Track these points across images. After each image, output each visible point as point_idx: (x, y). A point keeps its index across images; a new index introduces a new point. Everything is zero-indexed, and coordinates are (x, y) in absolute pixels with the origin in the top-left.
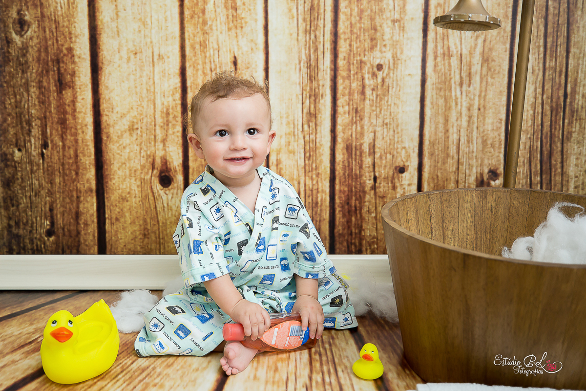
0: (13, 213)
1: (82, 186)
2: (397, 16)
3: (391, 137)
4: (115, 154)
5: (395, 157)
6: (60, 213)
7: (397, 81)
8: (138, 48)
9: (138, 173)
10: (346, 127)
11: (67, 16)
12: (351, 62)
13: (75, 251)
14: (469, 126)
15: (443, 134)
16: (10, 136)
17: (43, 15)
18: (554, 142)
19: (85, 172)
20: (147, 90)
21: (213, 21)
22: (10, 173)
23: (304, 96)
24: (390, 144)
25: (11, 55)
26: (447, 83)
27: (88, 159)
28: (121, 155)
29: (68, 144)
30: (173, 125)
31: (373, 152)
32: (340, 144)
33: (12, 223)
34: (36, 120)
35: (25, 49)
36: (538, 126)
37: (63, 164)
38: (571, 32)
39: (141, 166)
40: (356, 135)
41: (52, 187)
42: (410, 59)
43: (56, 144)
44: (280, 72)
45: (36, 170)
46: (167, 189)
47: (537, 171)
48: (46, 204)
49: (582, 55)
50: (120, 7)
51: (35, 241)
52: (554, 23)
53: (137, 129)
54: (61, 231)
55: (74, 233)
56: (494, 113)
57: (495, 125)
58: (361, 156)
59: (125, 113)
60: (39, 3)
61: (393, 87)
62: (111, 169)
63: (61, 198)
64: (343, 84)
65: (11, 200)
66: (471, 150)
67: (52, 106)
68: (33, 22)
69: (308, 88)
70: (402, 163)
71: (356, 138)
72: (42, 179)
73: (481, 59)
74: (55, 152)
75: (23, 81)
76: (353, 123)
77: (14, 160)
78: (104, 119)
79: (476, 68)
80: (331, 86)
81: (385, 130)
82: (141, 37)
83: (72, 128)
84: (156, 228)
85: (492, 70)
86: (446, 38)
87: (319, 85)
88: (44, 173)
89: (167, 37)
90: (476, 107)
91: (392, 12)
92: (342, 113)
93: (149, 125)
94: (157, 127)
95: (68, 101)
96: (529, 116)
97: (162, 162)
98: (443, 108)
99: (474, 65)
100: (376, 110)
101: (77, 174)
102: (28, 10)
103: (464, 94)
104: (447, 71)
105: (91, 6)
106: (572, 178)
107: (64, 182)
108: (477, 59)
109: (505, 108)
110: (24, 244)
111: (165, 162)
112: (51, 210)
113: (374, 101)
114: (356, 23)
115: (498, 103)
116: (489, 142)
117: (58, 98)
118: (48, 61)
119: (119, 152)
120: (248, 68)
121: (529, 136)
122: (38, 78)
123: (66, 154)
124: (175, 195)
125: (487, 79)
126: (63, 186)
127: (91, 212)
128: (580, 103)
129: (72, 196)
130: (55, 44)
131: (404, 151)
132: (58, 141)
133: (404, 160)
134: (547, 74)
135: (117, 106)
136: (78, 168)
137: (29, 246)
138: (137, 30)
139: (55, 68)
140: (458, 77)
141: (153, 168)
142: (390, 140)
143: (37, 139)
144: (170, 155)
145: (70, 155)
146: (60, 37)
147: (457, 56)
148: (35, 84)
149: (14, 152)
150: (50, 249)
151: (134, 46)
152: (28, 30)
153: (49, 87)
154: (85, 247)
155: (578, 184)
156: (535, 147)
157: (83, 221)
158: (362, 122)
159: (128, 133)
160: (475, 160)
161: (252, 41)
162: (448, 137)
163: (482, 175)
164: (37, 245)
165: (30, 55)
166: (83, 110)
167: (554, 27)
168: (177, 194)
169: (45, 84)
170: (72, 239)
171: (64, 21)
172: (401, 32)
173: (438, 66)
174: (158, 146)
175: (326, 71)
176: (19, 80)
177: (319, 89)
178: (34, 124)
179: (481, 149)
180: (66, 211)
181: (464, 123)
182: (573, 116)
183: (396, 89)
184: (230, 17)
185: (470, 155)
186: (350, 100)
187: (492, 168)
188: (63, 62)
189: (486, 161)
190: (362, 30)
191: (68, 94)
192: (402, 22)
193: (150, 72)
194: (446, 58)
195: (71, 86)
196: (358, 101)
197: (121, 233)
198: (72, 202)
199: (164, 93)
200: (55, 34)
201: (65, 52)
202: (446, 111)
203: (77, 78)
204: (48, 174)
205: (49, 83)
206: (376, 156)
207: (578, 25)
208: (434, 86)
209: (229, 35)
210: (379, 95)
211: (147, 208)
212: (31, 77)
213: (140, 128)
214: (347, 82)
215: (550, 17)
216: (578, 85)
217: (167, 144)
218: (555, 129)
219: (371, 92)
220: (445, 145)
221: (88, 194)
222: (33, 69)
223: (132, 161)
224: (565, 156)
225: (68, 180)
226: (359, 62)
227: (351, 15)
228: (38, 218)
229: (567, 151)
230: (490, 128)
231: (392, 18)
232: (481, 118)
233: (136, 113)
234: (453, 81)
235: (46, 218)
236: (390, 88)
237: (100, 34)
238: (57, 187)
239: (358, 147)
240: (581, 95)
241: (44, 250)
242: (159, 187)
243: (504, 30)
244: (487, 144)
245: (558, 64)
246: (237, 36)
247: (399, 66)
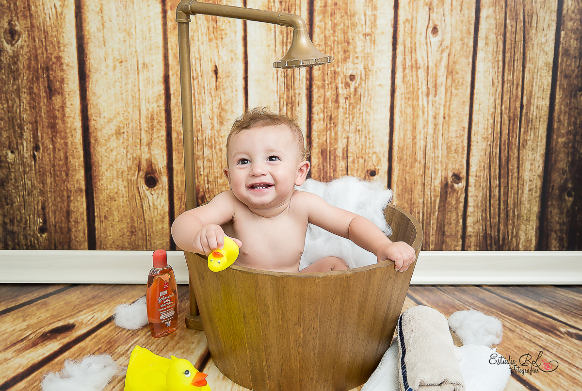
0: (8, 211)
1: (72, 187)
2: (368, 31)
3: (363, 143)
4: (103, 156)
5: (367, 161)
6: (52, 211)
7: (368, 90)
8: (123, 57)
9: (125, 174)
10: (321, 133)
11: (56, 27)
12: (326, 73)
13: (66, 247)
14: (434, 133)
15: (411, 140)
16: (3, 139)
17: (32, 26)
18: (512, 148)
19: (74, 173)
20: (132, 96)
21: (194, 32)
22: (4, 174)
23: (282, 103)
24: (362, 149)
25: (3, 63)
26: (415, 93)
27: (77, 161)
28: (109, 158)
29: (58, 147)
30: (158, 129)
31: (346, 156)
32: (315, 148)
33: (7, 220)
34: (27, 124)
35: (15, 57)
36: (497, 134)
37: (54, 166)
38: (527, 48)
39: (127, 167)
40: (330, 141)
41: (44, 187)
42: (380, 70)
43: (47, 147)
44: (259, 80)
45: (28, 171)
46: (152, 189)
47: (496, 175)
48: (38, 202)
49: (536, 70)
50: (106, 18)
51: (28, 237)
52: (511, 40)
53: (124, 133)
54: (53, 228)
55: (65, 230)
56: (457, 121)
57: (458, 133)
58: (335, 160)
59: (112, 118)
60: (28, 14)
61: (364, 97)
62: (99, 171)
63: (53, 198)
64: (318, 93)
65: (6, 199)
66: (436, 156)
67: (43, 111)
68: (23, 32)
69: (285, 96)
70: (373, 167)
71: (331, 144)
72: (34, 180)
73: (446, 71)
74: (46, 154)
75: (15, 87)
76: (327, 129)
77: (7, 162)
78: (92, 123)
79: (441, 80)
80: (307, 95)
81: (358, 136)
82: (126, 47)
83: (61, 131)
84: (142, 226)
85: (456, 82)
86: (414, 51)
87: (295, 94)
88: (36, 174)
89: (150, 47)
90: (441, 115)
91: (364, 27)
92: (317, 120)
93: (134, 130)
94: (142, 131)
95: (57, 106)
96: (490, 124)
97: (147, 164)
98: (411, 116)
99: (439, 77)
100: (349, 118)
101: (67, 175)
102: (18, 20)
103: (430, 103)
104: (414, 82)
105: (79, 17)
106: (527, 182)
107: (55, 183)
108: (442, 71)
109: (468, 117)
110: (18, 240)
111: (150, 164)
112: (43, 208)
113: (347, 109)
114: (329, 36)
115: (462, 113)
116: (453, 148)
117: (48, 104)
118: (38, 69)
119: (107, 154)
120: (228, 77)
121: (489, 143)
122: (29, 84)
123: (56, 156)
124: (160, 195)
125: (451, 90)
126: (54, 186)
127: (81, 210)
128: (535, 114)
129: (63, 196)
130: (45, 53)
131: (375, 155)
132: (48, 144)
133: (375, 164)
134: (505, 86)
135: (104, 111)
136: (68, 169)
137: (24, 242)
138: (122, 40)
139: (45, 76)
140: (425, 88)
141: (139, 170)
142: (362, 145)
143: (29, 142)
144: (155, 158)
145: (60, 157)
146: (49, 46)
147: (424, 69)
148: (26, 90)
149: (7, 154)
150: (43, 244)
151: (120, 55)
152: (18, 40)
153: (39, 94)
154: (76, 244)
155: (532, 187)
156: (494, 154)
157: (73, 219)
158: (336, 129)
159: (115, 137)
160: (440, 165)
161: (232, 51)
162: (415, 143)
163: (446, 178)
164: (31, 241)
165: (20, 63)
166: (72, 116)
167: (511, 44)
168: (162, 194)
169: (35, 90)
170: (64, 235)
171: (52, 32)
172: (372, 45)
173: (407, 77)
174: (143, 149)
175: (302, 80)
176: (11, 87)
177: (295, 97)
178: (25, 128)
179: (446, 155)
180: (57, 209)
181: (431, 131)
182: (528, 126)
183: (368, 98)
184: (211, 28)
185: (436, 160)
186: (324, 108)
187: (456, 172)
188: (52, 70)
189: (450, 166)
190: (336, 42)
191: (57, 100)
192: (373, 36)
193: (135, 80)
194: (413, 70)
195: (61, 92)
196: (333, 109)
197: (110, 230)
198: (63, 201)
199: (149, 100)
200: (44, 44)
201: (54, 60)
202: (414, 119)
203: (65, 85)
204: (40, 175)
205: (39, 90)
206: (349, 160)
207: (533, 43)
208: (403, 96)
209: (210, 46)
210: (352, 103)
211: (134, 207)
212: (22, 84)
213: (126, 132)
214: (322, 91)
215: (508, 35)
216: (533, 97)
217: (152, 147)
218: (513, 137)
219: (344, 100)
220: (412, 150)
221: (78, 194)
222: (24, 76)
223: (119, 163)
224: (520, 162)
225: (59, 180)
226: (333, 72)
227: (325, 28)
228: (31, 216)
229: (522, 158)
230: (454, 135)
231: (364, 32)
232: (446, 126)
233: (122, 118)
234: (420, 92)
235: (39, 216)
236: (362, 97)
237: (87, 43)
238: (48, 187)
239: (332, 152)
240: (535, 106)
241: (37, 246)
242: (145, 187)
243: (467, 45)
244: (451, 151)
245: (515, 78)
246: (217, 47)
247: (371, 77)
